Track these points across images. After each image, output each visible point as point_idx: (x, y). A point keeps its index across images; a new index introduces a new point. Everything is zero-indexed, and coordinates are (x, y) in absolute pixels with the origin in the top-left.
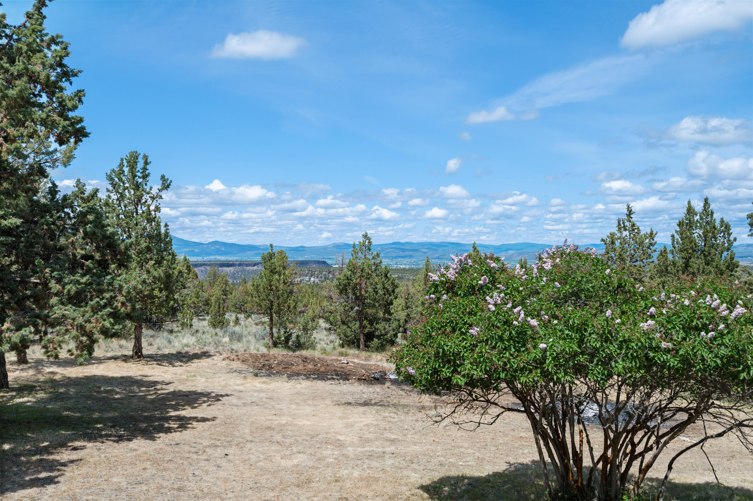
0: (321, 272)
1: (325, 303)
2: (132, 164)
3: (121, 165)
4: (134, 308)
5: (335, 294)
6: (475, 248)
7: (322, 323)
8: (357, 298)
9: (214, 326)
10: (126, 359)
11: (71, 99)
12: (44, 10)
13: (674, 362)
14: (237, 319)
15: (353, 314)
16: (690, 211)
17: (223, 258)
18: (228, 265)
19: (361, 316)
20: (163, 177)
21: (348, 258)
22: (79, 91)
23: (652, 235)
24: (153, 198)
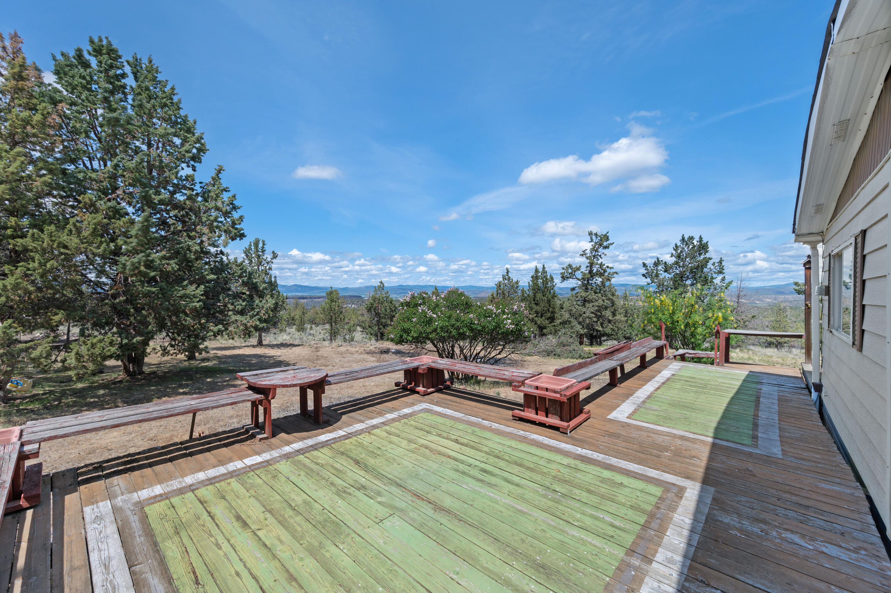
0: (358, 302)
1: (360, 318)
2: (256, 244)
3: (250, 245)
4: (269, 316)
5: (365, 312)
6: (436, 289)
7: (359, 328)
8: (376, 314)
9: (299, 331)
10: (254, 346)
11: (238, 220)
12: (220, 175)
13: (480, 328)
14: (311, 327)
15: (374, 322)
16: (537, 270)
17: (300, 294)
18: (303, 298)
19: (379, 323)
20: (273, 252)
21: (372, 293)
22: (242, 216)
23: (517, 282)
24: (268, 263)
